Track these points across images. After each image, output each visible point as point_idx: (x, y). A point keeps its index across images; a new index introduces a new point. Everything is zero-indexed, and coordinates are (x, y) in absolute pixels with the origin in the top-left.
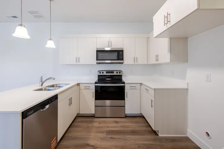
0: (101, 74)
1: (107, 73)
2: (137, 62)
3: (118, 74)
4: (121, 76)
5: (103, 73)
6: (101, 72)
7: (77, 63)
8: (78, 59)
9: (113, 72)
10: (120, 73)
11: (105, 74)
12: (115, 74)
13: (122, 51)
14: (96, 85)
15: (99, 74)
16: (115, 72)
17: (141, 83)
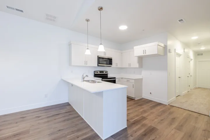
0: (97, 73)
1: (100, 72)
2: (117, 66)
4: (107, 74)
5: (98, 72)
6: (97, 72)
7: (85, 65)
8: (86, 63)
9: (103, 72)
10: (107, 72)
11: (99, 73)
14: (103, 80)
15: (95, 73)
16: (104, 72)
17: (122, 78)
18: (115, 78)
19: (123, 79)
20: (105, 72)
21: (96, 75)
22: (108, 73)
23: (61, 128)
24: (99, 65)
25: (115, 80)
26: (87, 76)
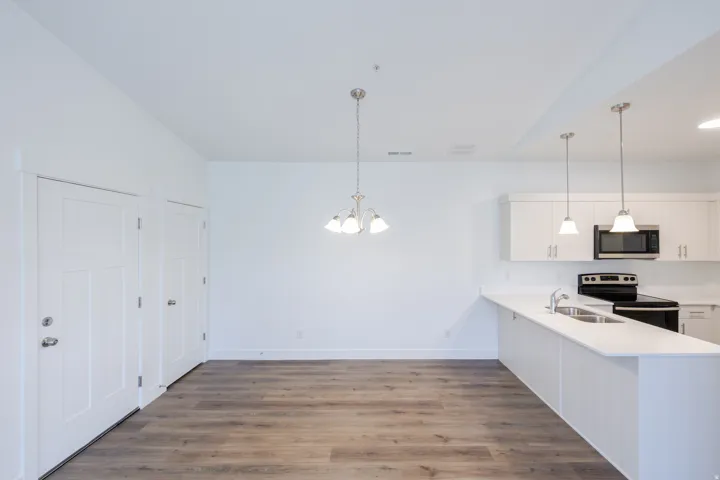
0: (590, 282)
1: (602, 279)
2: (685, 255)
3: (629, 282)
4: (634, 287)
5: (593, 279)
6: (590, 277)
7: (550, 259)
8: (553, 251)
9: (617, 279)
10: (632, 279)
11: (598, 281)
12: (621, 281)
13: (656, 233)
14: (617, 308)
15: (584, 282)
16: (621, 278)
17: (713, 306)
18: (675, 304)
19: (716, 309)
20: (626, 279)
21: (585, 289)
22: (639, 280)
23: (508, 421)
24: (601, 256)
25: (677, 311)
26: (565, 297)
